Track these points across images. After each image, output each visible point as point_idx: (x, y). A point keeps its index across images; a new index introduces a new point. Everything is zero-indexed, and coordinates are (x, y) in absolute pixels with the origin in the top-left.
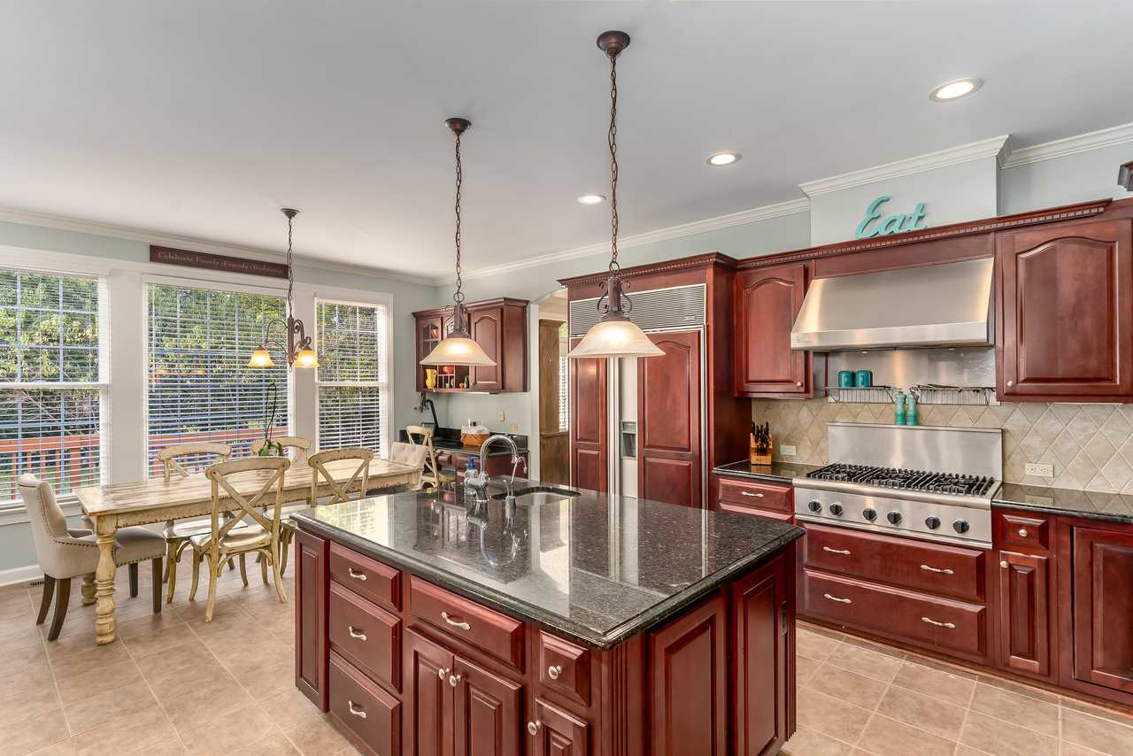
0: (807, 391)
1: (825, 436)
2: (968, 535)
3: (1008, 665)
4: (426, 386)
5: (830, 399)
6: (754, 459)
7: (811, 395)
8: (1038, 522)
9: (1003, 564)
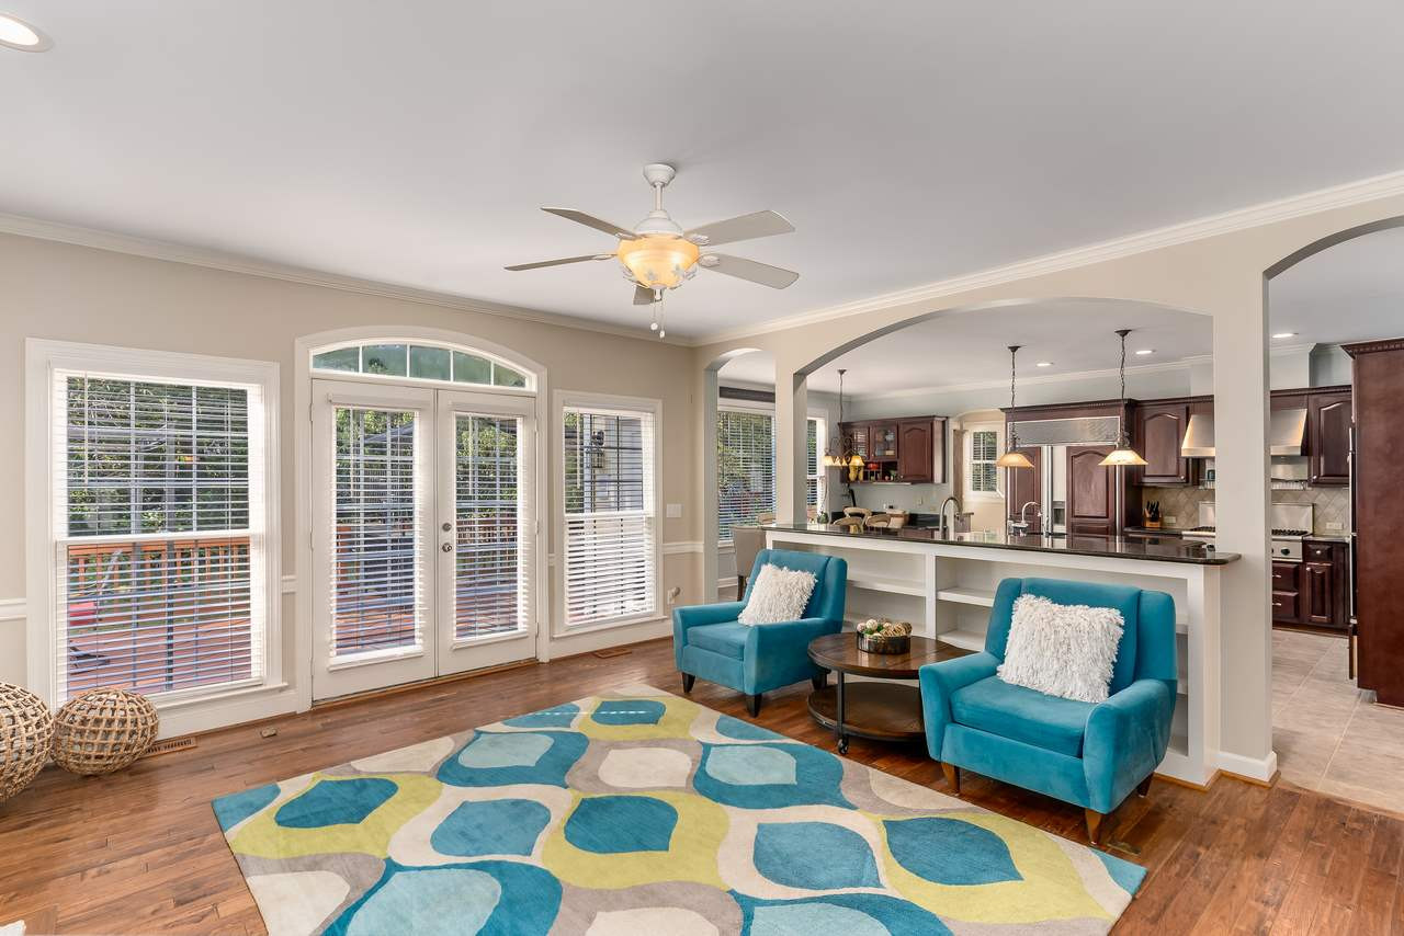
0: (1187, 482)
1: (1197, 509)
2: (1290, 556)
3: (1310, 621)
4: (849, 479)
5: (1200, 487)
6: (1148, 524)
7: (1190, 484)
8: (1327, 547)
9: (1308, 569)
